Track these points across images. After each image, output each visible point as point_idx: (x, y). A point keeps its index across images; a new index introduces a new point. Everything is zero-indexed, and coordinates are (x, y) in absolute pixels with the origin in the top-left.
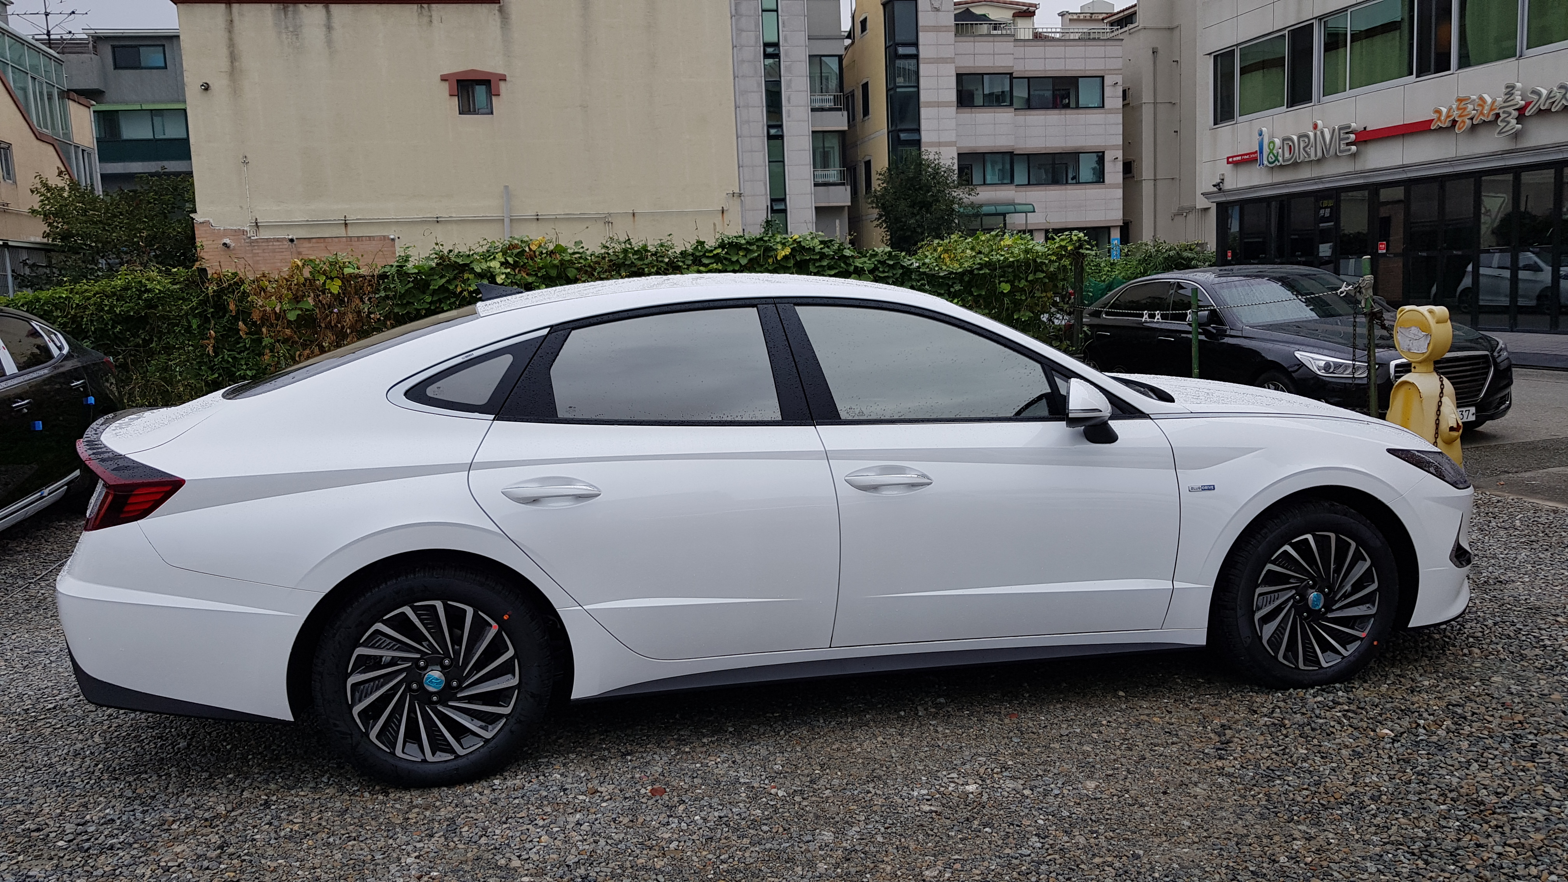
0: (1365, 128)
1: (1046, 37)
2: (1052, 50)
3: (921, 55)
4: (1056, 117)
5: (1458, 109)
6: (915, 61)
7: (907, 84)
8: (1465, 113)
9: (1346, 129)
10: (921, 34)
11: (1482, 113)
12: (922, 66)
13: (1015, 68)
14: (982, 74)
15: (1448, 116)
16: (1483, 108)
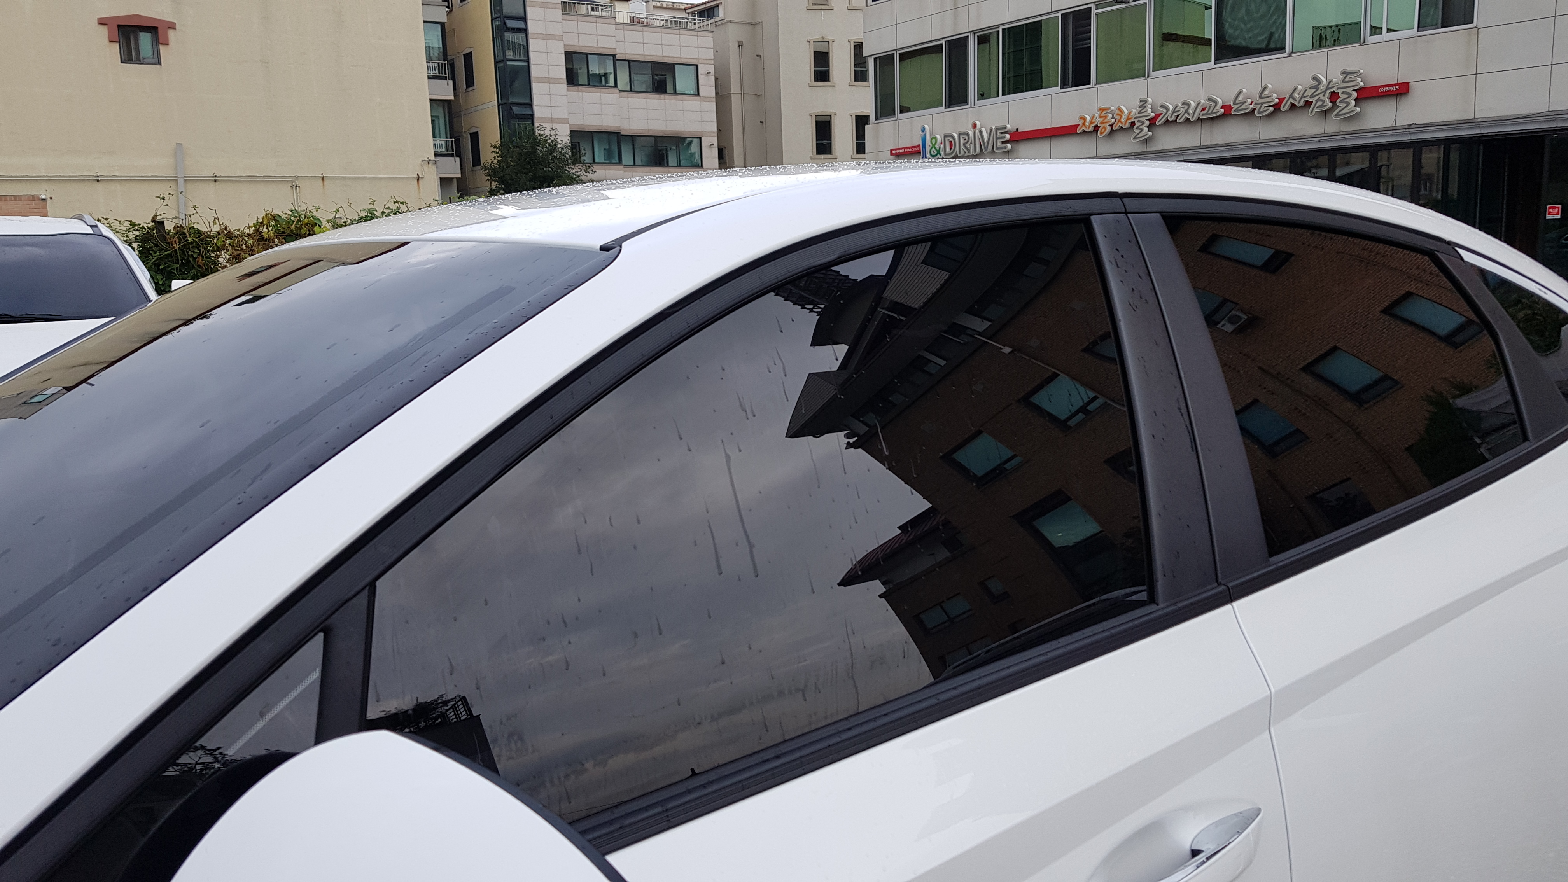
0: (1017, 129)
1: (643, 23)
2: (649, 36)
3: (531, 30)
4: (656, 101)
5: (1100, 117)
6: (524, 35)
7: (517, 58)
8: (1106, 121)
9: (1002, 129)
10: (528, 9)
11: (1120, 121)
12: (531, 42)
13: (618, 51)
14: (587, 54)
15: (1091, 123)
16: (1121, 116)
